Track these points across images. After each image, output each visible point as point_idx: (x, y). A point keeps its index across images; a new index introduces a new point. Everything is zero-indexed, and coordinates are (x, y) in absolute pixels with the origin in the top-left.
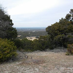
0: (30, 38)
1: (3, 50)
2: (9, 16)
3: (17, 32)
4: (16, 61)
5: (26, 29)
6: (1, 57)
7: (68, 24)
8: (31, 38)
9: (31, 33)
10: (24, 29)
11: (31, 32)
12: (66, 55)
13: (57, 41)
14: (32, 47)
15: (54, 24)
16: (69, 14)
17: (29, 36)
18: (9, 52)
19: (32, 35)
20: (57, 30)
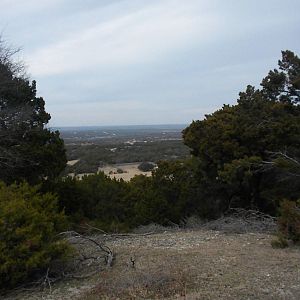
0: (115, 170)
1: (13, 235)
2: (31, 84)
3: (65, 150)
4: (69, 279)
5: (99, 132)
6: (4, 266)
7: (275, 114)
8: (120, 171)
9: (119, 149)
10: (91, 132)
11: (120, 147)
12: (275, 245)
13: (229, 183)
14: (126, 209)
15: (217, 113)
16: (280, 71)
17: (112, 163)
18: (37, 244)
19: (123, 159)
20: (232, 137)
